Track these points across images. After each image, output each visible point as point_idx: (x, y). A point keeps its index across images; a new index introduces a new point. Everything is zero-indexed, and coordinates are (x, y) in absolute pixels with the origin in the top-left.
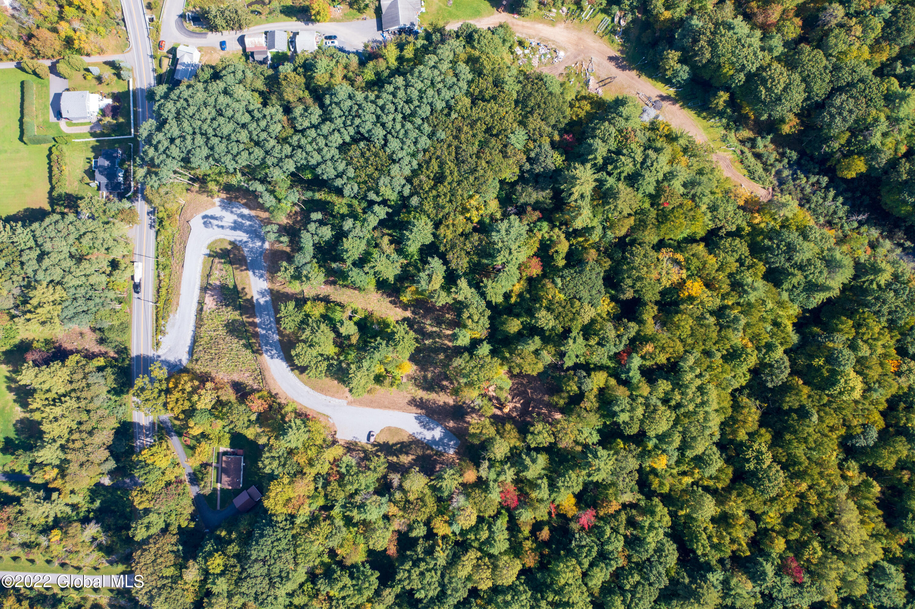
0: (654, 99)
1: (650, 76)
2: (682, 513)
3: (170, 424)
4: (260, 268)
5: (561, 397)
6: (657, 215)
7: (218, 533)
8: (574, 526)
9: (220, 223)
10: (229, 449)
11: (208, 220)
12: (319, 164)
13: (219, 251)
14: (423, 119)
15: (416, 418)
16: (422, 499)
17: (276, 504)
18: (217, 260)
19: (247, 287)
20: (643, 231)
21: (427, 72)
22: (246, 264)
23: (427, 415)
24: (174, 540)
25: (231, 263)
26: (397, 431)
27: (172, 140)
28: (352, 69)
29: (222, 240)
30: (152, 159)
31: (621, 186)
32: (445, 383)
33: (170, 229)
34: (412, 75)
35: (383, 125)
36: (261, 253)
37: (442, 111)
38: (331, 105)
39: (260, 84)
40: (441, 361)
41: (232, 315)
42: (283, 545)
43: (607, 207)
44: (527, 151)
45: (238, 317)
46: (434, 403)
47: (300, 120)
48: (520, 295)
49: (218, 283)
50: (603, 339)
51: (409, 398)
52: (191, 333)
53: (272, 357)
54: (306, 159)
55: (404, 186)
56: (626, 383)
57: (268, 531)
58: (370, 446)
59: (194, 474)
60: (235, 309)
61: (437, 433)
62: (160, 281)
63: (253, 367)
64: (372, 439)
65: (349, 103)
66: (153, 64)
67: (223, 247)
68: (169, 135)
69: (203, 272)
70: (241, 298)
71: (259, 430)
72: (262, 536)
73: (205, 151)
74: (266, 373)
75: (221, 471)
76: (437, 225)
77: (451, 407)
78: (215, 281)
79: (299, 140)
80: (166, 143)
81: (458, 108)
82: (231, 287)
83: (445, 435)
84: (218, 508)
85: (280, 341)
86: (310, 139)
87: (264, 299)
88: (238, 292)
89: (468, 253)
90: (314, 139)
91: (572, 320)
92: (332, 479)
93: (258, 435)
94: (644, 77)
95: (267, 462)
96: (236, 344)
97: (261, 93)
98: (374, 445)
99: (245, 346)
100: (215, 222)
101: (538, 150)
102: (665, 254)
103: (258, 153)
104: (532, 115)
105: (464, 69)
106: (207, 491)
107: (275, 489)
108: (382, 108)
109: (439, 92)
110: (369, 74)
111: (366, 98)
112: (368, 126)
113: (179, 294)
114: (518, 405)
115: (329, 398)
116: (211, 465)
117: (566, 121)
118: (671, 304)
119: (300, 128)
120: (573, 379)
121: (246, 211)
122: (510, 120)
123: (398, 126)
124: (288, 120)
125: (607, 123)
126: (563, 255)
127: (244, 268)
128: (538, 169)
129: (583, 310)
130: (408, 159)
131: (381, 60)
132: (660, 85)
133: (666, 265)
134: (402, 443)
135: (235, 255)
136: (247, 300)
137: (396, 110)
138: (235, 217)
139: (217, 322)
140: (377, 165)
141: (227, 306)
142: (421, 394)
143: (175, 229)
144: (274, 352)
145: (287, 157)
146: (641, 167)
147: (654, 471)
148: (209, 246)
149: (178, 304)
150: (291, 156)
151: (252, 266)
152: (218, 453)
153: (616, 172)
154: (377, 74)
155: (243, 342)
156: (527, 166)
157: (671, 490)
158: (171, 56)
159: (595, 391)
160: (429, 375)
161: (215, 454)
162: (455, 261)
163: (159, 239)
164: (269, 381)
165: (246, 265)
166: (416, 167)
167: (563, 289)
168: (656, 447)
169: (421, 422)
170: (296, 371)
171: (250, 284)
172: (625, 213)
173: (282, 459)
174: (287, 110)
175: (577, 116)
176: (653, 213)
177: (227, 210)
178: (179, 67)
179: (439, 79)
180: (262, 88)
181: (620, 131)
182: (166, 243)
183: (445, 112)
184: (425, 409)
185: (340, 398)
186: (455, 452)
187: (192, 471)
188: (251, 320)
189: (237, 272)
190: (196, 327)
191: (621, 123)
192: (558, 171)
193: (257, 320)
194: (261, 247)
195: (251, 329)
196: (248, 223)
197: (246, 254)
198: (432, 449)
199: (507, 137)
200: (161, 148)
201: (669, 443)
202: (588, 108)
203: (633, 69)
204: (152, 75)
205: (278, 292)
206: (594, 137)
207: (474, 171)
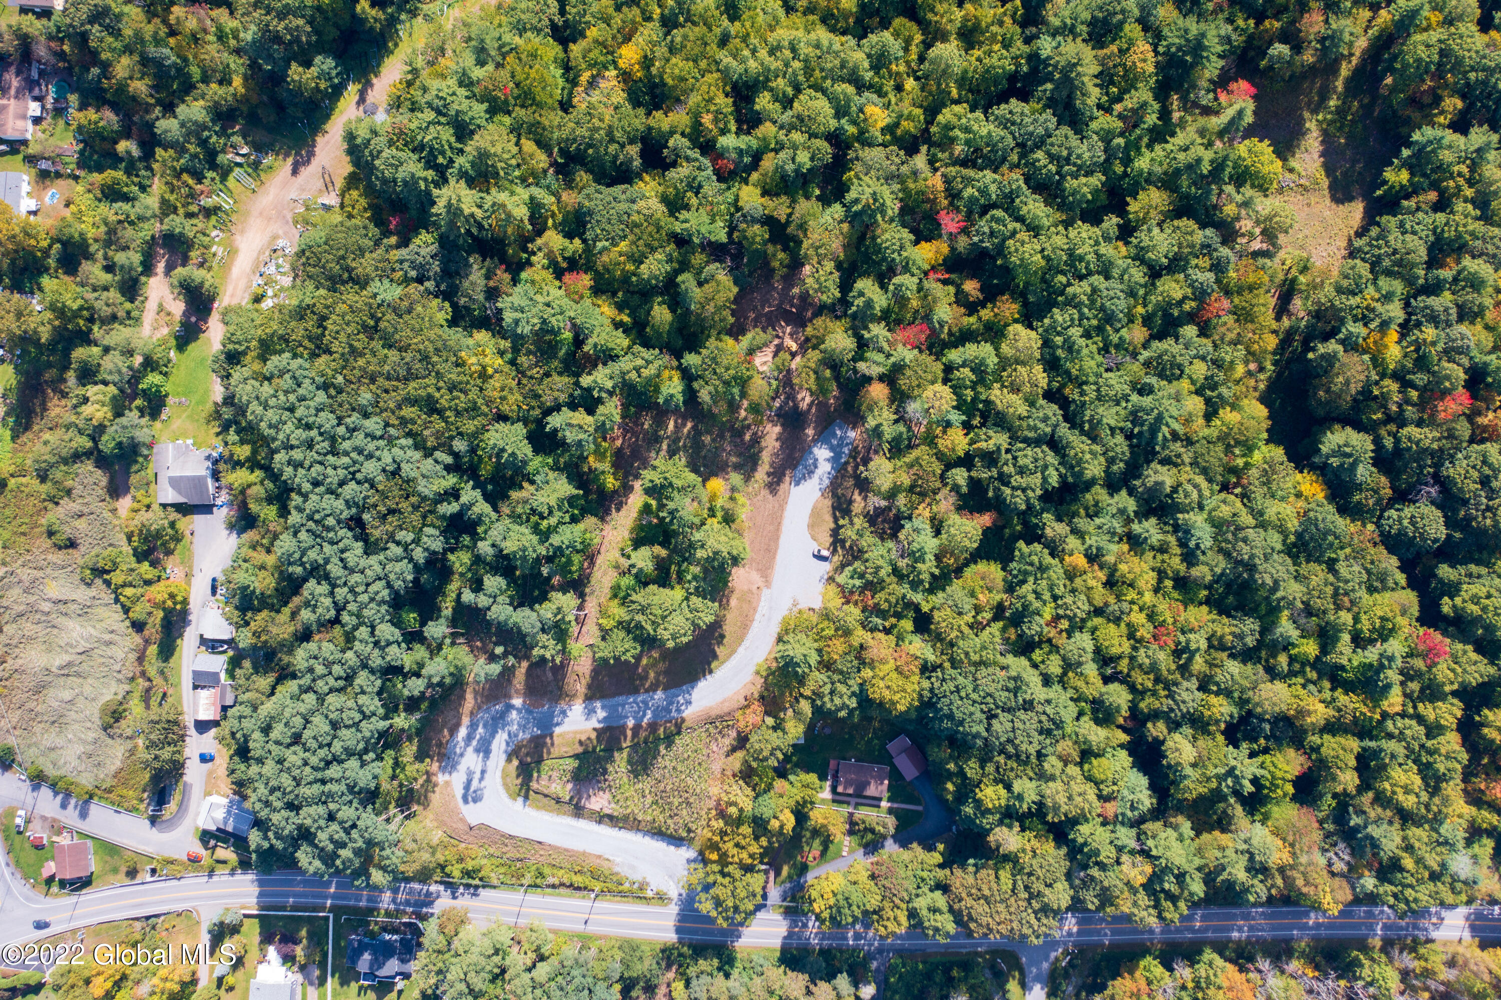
0: (361, 113)
1: (327, 117)
2: (954, 93)
3: (788, 885)
4: (551, 715)
5: (774, 255)
6: (522, 106)
7: (950, 797)
8: (963, 243)
9: (477, 775)
10: (828, 783)
11: (471, 795)
12: (389, 585)
13: (519, 781)
14: (338, 425)
15: (798, 484)
16: (911, 466)
17: (904, 691)
18: (534, 785)
19: (578, 737)
20: (544, 129)
21: (272, 415)
22: (543, 737)
23: (794, 467)
24: (958, 872)
25: (540, 761)
26: (815, 513)
27: (331, 817)
28: (258, 537)
29: (505, 775)
30: (357, 852)
31: (470, 148)
32: (747, 437)
33: (479, 858)
34: (274, 439)
35: (342, 484)
36: (529, 712)
37: (330, 397)
38: (302, 564)
39: (264, 682)
40: (713, 440)
41: (620, 764)
42: (966, 683)
43: (502, 173)
44: (406, 281)
45: (625, 754)
46: (776, 455)
47: (320, 610)
48: (620, 307)
49: (570, 786)
50: (690, 186)
51: (765, 492)
52: (647, 839)
53: (689, 703)
54: (379, 605)
55: (436, 461)
56: (757, 157)
57: (943, 704)
58: (836, 558)
59: (866, 846)
60: (610, 759)
61: (822, 453)
62: (562, 885)
63: (704, 735)
64: (825, 553)
65: (303, 535)
66: (222, 876)
67: (514, 773)
68: (322, 823)
69: (551, 811)
70: (594, 748)
71: (790, 712)
72: (951, 717)
73: (353, 763)
74: (714, 713)
75: (860, 798)
76: (502, 417)
77: (784, 430)
78: (564, 790)
79: (351, 614)
80: (334, 826)
81: (330, 373)
82: (576, 763)
83: (826, 441)
84: (920, 808)
85: (665, 689)
86: (350, 597)
87: (599, 711)
88: (586, 752)
89: (547, 375)
90: (352, 590)
91: (659, 229)
92: (870, 603)
93: (797, 714)
94: (328, 127)
95: (838, 701)
96: (666, 760)
97: (279, 680)
98: (834, 552)
99: (669, 746)
100: (475, 784)
101: (406, 265)
102: (581, 100)
103: (362, 679)
104: (354, 269)
105: (275, 362)
106: (891, 822)
107: (879, 691)
108: (316, 484)
109: (302, 399)
110: (270, 512)
111: (300, 510)
112: (339, 504)
113: (584, 853)
114: (789, 329)
115: (758, 617)
116: (851, 815)
117: (372, 226)
118: (654, 96)
119: (333, 613)
120: (744, 231)
121: (463, 732)
122: (357, 298)
123: (346, 460)
124: (319, 632)
125: (377, 162)
126: (567, 242)
127: (548, 740)
128: (436, 267)
129: (646, 211)
130: (396, 451)
131: (249, 492)
132: (342, 104)
133: (596, 96)
134: (834, 508)
135: (527, 754)
136: (598, 737)
137: (321, 463)
138: (470, 749)
139: (631, 792)
140: (401, 497)
141: (605, 772)
142: (761, 474)
143: (482, 852)
144: (681, 699)
145: (372, 633)
146: (444, 115)
147: (890, 129)
148: (513, 796)
149: (599, 857)
150: (373, 628)
151: (547, 726)
152: (834, 801)
153: (449, 153)
154: (270, 500)
155: (662, 748)
156: (430, 285)
157: (921, 106)
158: (212, 842)
159: (765, 200)
160: (734, 459)
161: (835, 807)
162: (556, 394)
163: (495, 882)
164: (726, 710)
165: (545, 737)
166: (410, 441)
167: (613, 239)
168: (854, 122)
169: (804, 478)
170: (713, 665)
171: (576, 732)
172: (515, 150)
173: (836, 677)
174: (305, 636)
175: (365, 210)
176: (519, 112)
177: (458, 763)
178: (230, 829)
179: (282, 398)
180: (271, 679)
181: (391, 143)
182: (502, 870)
183: (332, 392)
184: (785, 469)
185: (759, 600)
186: (853, 428)
187: (862, 850)
188: (629, 733)
189: (555, 752)
190: (638, 830)
191: (380, 142)
192: (443, 241)
193: (631, 723)
194: (519, 711)
195: (643, 734)
196: (481, 730)
197: (528, 736)
198: (847, 463)
199: (379, 306)
200: (341, 836)
201: (848, 100)
202: (355, 194)
203: (314, 141)
204: (240, 877)
205: (589, 687)
206: (395, 181)
207: (425, 358)
